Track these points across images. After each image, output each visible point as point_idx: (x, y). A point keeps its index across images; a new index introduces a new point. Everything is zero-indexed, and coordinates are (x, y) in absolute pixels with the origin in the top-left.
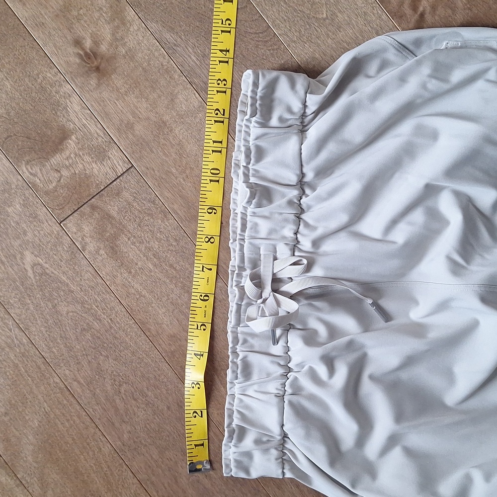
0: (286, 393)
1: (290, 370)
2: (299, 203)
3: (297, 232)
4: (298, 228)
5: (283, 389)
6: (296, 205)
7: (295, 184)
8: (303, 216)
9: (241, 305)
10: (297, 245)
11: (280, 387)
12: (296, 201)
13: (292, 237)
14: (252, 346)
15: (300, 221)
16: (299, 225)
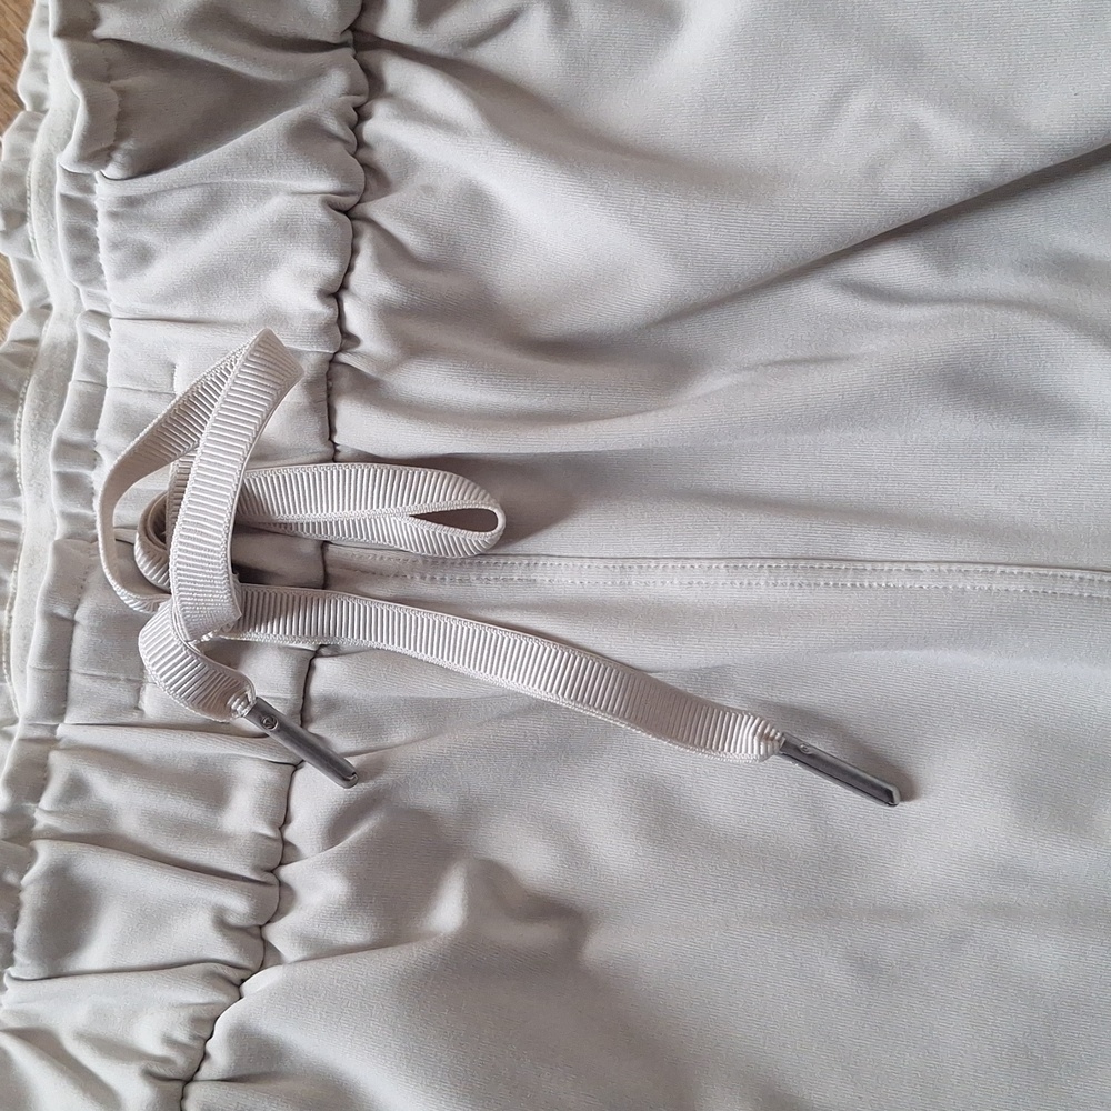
0: (207, 1071)
1: (266, 955)
2: (351, 137)
3: (344, 286)
4: (350, 269)
5: (196, 1044)
6: (338, 148)
7: (331, 39)
8: (380, 210)
9: (73, 623)
10: (344, 358)
11: (182, 1035)
12: (333, 125)
13: (314, 315)
14: (104, 814)
15: (356, 234)
16: (354, 252)
